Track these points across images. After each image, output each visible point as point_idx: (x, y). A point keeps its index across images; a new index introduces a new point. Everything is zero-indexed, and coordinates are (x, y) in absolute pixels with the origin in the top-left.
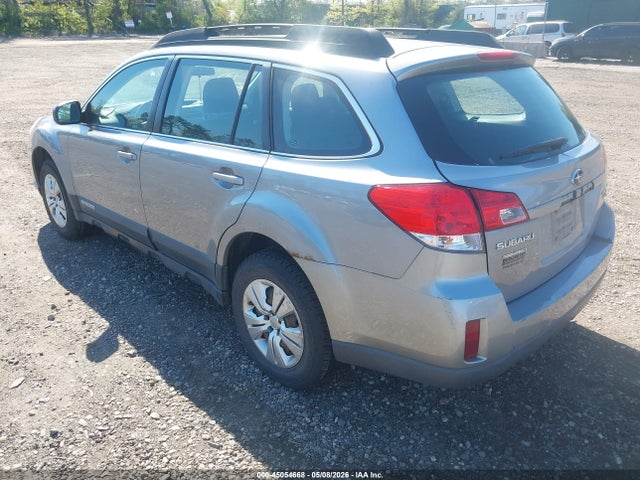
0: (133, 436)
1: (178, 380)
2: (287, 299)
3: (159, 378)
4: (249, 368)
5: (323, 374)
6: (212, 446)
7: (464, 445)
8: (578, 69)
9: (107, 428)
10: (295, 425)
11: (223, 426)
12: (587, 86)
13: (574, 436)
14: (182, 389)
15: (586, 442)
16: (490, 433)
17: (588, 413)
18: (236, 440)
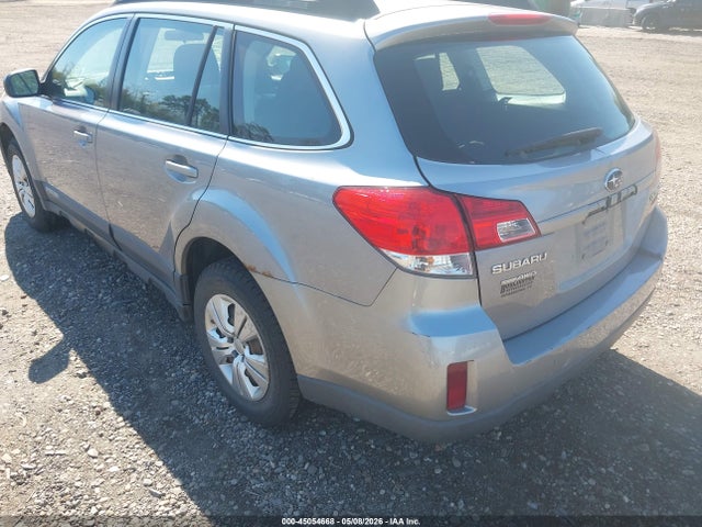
0: (62, 478)
1: (129, 408)
2: (249, 321)
3: (107, 404)
4: (215, 395)
5: (293, 411)
6: (152, 493)
7: (456, 504)
8: (664, 41)
9: (34, 465)
10: (256, 471)
11: (171, 468)
12: (673, 61)
13: (593, 498)
14: (131, 420)
15: (607, 506)
16: (490, 489)
17: (615, 468)
18: (183, 486)
